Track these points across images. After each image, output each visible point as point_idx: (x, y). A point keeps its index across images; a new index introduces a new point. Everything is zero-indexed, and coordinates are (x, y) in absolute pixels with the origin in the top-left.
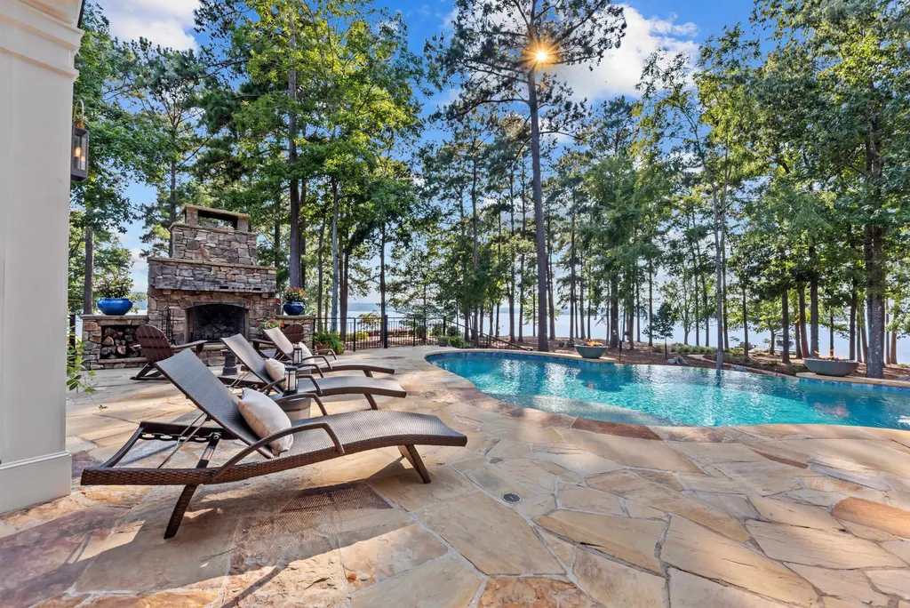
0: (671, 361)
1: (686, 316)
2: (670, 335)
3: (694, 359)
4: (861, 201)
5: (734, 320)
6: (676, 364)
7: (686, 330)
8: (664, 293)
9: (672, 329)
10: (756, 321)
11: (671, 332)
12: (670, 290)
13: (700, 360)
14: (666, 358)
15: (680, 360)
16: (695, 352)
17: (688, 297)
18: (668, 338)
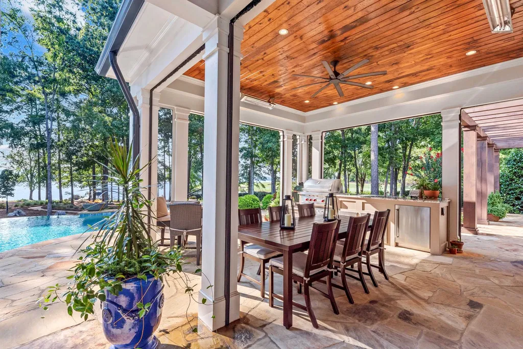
0: (10, 214)
1: (31, 178)
2: (11, 194)
3: (33, 210)
4: (123, 125)
5: (66, 180)
6: (15, 216)
7: (31, 189)
8: (10, 160)
9: (13, 190)
10: (80, 182)
11: (13, 192)
12: (17, 158)
13: (38, 210)
14: (7, 213)
15: (19, 213)
16: (35, 205)
17: (33, 164)
18: (9, 197)
